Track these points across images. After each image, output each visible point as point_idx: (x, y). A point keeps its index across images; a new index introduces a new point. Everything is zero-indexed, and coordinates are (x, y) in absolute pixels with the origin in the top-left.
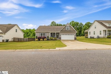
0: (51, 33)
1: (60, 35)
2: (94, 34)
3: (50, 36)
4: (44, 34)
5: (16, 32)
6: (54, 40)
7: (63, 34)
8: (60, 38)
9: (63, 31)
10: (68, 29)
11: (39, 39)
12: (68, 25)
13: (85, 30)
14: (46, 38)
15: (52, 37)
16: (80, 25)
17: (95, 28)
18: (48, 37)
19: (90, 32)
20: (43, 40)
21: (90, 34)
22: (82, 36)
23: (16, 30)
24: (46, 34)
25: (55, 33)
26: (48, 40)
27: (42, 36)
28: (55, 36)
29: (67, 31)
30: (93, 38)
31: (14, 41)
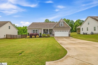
0: (44, 30)
1: (54, 32)
2: (87, 30)
3: (43, 33)
4: (36, 31)
5: (9, 28)
6: (47, 37)
7: (56, 31)
8: (54, 35)
9: (56, 27)
10: (62, 25)
11: (31, 36)
12: (62, 21)
13: (76, 26)
14: (38, 35)
15: (45, 34)
16: (71, 22)
17: (89, 24)
18: (41, 34)
19: (82, 28)
20: (35, 37)
21: (82, 30)
22: (73, 32)
23: (9, 27)
24: (38, 30)
25: (48, 30)
26: (40, 37)
27: (34, 33)
28: (48, 33)
29: (61, 27)
30: (86, 34)
31: (6, 38)
